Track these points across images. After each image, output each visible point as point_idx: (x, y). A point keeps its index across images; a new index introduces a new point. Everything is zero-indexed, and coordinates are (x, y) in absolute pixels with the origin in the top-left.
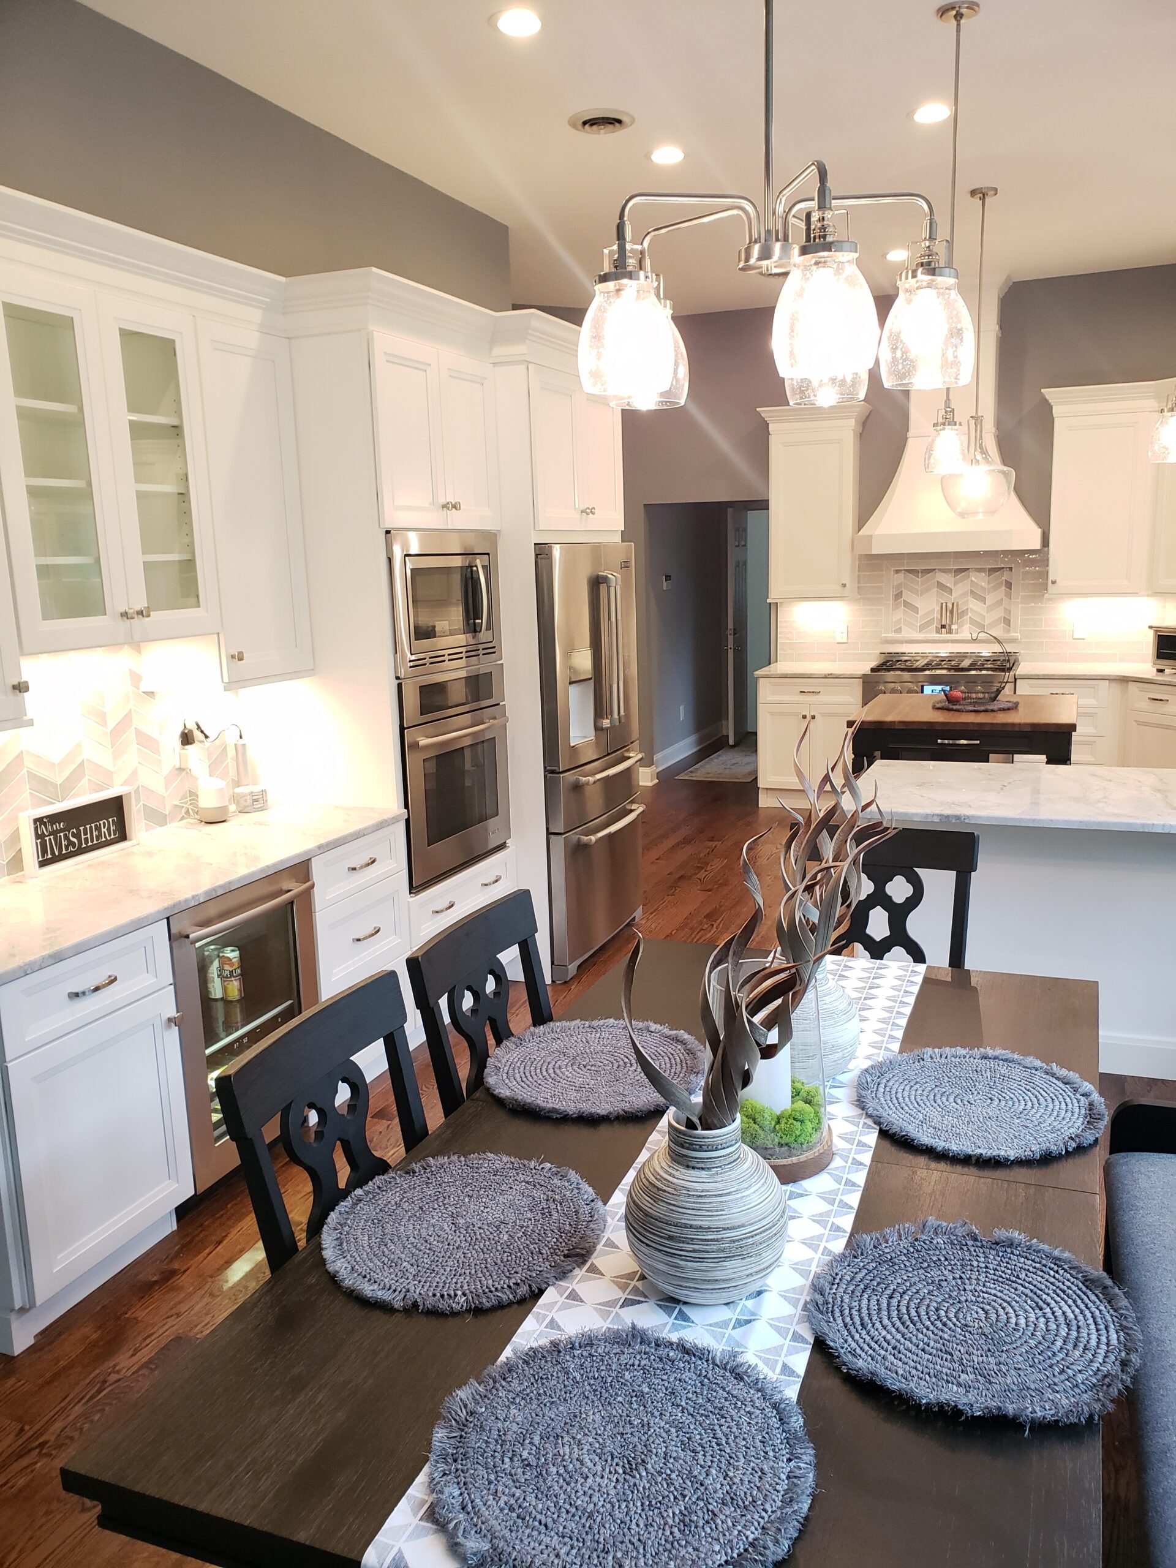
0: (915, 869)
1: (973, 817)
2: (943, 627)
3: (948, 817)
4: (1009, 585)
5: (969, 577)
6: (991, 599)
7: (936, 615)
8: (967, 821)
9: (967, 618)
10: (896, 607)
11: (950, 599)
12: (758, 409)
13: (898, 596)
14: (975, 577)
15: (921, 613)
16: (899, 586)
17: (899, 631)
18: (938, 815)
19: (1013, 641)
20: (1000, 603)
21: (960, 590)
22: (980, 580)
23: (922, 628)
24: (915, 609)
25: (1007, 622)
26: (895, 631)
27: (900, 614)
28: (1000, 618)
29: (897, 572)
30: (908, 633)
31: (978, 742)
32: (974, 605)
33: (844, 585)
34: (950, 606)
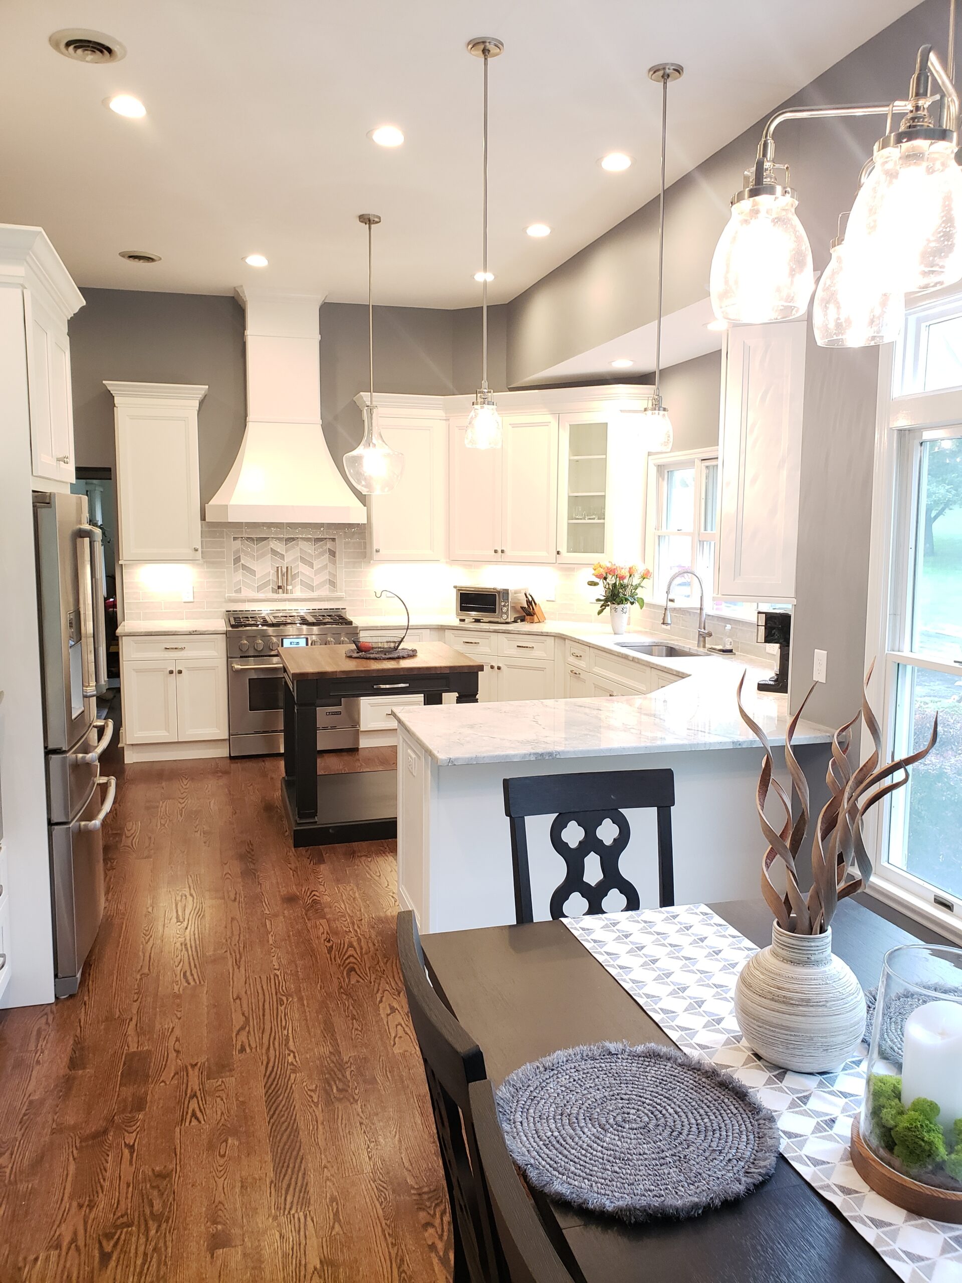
0: (619, 810)
1: (563, 752)
2: (279, 587)
3: (542, 755)
4: (333, 553)
5: (298, 545)
6: (317, 564)
7: (272, 577)
8: (558, 756)
9: (298, 580)
10: (236, 570)
11: (284, 564)
12: (104, 382)
13: (237, 560)
14: (303, 545)
15: (258, 575)
16: (237, 551)
17: (239, 591)
18: (535, 754)
19: (339, 599)
20: (325, 567)
21: (291, 556)
22: (308, 548)
23: (259, 589)
24: (253, 572)
25: (333, 583)
26: (236, 592)
27: (239, 576)
28: (326, 581)
29: (235, 539)
30: (247, 593)
31: (408, 685)
32: (303, 569)
33: (196, 550)
34: (284, 570)
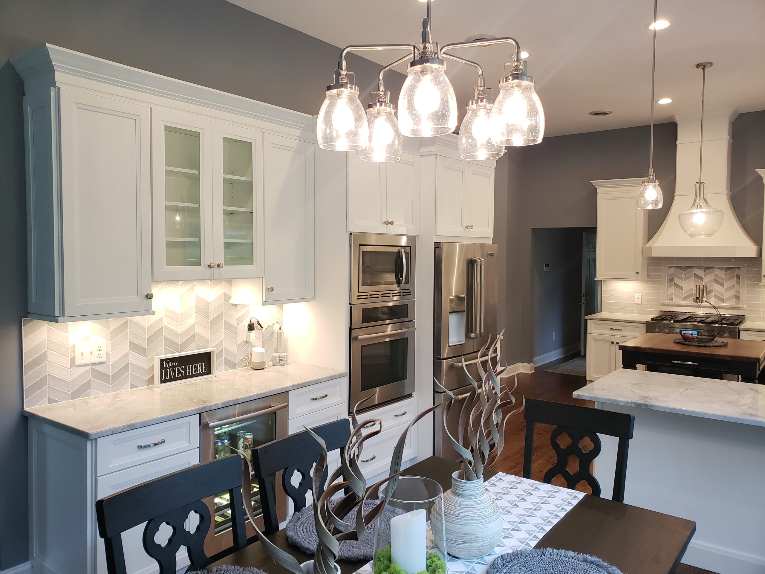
0: (597, 433)
1: (655, 406)
2: (697, 298)
3: (640, 404)
4: (738, 277)
5: (714, 271)
6: (727, 284)
7: (694, 292)
8: (651, 408)
9: (712, 294)
10: (669, 286)
11: (701, 284)
12: (591, 181)
13: (671, 280)
14: (717, 272)
15: (685, 290)
16: (672, 275)
17: (672, 299)
18: (634, 403)
19: (741, 309)
20: (733, 287)
21: (708, 279)
22: (722, 274)
23: (685, 298)
24: (681, 288)
25: (738, 297)
26: (670, 299)
27: (672, 290)
28: (733, 296)
29: (671, 267)
30: (676, 301)
31: (697, 364)
32: (717, 287)
33: (637, 273)
34: (702, 287)
